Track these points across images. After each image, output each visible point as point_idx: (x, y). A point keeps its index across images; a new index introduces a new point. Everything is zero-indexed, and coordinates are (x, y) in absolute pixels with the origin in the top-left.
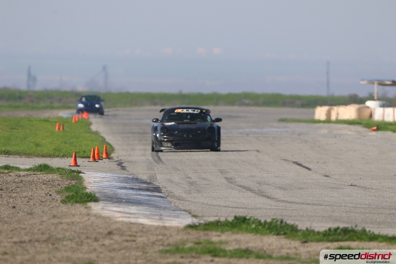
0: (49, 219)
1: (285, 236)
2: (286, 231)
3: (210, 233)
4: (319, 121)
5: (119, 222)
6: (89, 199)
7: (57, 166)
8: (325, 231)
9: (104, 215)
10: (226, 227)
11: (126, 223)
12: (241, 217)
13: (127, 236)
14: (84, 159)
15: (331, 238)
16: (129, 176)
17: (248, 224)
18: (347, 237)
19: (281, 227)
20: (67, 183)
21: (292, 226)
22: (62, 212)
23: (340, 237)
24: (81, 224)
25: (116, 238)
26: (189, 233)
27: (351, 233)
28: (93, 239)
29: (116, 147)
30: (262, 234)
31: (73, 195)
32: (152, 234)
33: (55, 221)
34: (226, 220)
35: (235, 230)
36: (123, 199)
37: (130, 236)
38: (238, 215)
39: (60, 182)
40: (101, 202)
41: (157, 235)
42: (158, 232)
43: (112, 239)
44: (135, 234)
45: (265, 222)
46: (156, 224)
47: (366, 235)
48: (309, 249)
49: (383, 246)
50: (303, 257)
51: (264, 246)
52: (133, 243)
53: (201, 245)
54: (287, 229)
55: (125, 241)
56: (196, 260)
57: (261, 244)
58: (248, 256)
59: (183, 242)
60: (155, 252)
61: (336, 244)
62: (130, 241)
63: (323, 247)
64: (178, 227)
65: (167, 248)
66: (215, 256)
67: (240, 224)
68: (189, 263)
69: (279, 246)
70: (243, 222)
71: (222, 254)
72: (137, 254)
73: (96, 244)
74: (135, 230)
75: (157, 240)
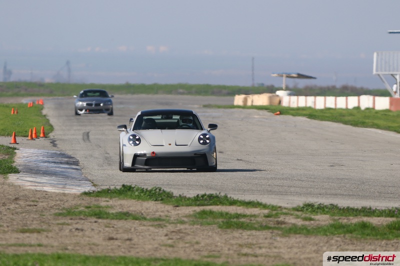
1: (161, 202)
2: (163, 197)
3: (100, 198)
5: (27, 190)
6: (10, 170)
8: (194, 197)
9: (16, 184)
10: (115, 194)
11: (33, 191)
12: (127, 186)
13: (31, 201)
15: (198, 203)
17: (133, 191)
18: (211, 202)
19: (159, 194)
21: (168, 193)
23: (206, 202)
25: (21, 203)
26: (83, 199)
27: (215, 199)
30: (143, 200)
32: (52, 200)
34: (115, 187)
35: (121, 197)
37: (33, 201)
38: (125, 184)
40: (21, 173)
41: (57, 201)
42: (57, 199)
43: (17, 204)
44: (38, 200)
45: (147, 189)
46: (57, 191)
47: (227, 200)
48: (179, 212)
49: (240, 210)
50: (172, 219)
51: (142, 209)
52: (35, 207)
53: (90, 209)
54: (164, 196)
55: (28, 205)
56: (83, 221)
57: (141, 208)
58: (127, 217)
59: (76, 206)
60: (51, 215)
61: (202, 208)
62: (33, 206)
63: (191, 210)
64: (75, 194)
65: (61, 212)
66: (99, 218)
67: (126, 191)
68: (76, 224)
69: (154, 210)
70: (129, 190)
71: (105, 216)
72: (35, 216)
73: (3, 208)
74: (38, 196)
75: (55, 205)
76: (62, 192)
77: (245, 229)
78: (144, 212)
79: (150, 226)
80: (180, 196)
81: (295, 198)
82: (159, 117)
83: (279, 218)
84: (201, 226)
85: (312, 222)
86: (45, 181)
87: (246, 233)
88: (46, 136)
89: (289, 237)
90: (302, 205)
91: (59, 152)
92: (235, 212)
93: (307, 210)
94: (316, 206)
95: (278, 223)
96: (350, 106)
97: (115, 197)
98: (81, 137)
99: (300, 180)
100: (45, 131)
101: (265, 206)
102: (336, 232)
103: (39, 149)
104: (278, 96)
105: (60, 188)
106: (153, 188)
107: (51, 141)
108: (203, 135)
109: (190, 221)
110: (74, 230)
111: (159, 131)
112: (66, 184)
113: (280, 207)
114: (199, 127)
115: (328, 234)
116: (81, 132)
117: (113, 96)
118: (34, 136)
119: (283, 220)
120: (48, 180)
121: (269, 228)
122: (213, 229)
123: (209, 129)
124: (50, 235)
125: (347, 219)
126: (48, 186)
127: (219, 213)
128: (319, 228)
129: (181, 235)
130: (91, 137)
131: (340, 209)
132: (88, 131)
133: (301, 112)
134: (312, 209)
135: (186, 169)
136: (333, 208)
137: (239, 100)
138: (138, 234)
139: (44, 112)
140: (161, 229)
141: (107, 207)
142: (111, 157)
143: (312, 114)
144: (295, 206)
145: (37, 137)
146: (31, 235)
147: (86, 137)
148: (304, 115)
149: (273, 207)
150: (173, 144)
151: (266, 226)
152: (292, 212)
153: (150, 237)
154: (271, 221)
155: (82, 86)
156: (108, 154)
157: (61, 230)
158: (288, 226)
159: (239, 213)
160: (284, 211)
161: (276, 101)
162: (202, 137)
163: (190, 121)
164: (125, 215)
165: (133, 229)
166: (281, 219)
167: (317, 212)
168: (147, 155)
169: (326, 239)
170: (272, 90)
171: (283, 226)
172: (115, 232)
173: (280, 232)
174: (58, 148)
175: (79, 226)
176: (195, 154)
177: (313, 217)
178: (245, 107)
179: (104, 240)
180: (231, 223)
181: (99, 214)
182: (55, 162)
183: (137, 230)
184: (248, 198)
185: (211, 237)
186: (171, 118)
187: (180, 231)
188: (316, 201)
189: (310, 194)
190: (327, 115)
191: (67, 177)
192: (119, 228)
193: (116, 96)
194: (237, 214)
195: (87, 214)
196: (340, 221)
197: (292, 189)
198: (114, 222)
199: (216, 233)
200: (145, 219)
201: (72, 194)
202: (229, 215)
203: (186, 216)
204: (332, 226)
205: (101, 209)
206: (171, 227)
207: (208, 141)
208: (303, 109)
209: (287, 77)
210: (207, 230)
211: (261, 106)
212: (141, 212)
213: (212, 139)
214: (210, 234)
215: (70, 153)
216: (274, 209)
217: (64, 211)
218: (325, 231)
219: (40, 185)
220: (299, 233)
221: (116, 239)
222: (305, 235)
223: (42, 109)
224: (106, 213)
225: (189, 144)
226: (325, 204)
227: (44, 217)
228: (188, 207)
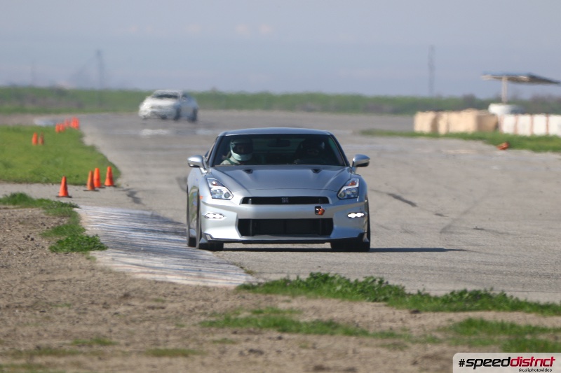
0: (35, 275)
1: (386, 303)
2: (388, 296)
3: (273, 296)
4: (421, 135)
5: (138, 280)
7: (40, 197)
8: (446, 295)
9: (115, 269)
10: (299, 289)
11: (150, 282)
12: (320, 274)
13: (151, 300)
14: (77, 187)
15: (455, 306)
16: (145, 213)
17: (331, 284)
18: (478, 305)
19: (380, 290)
20: (55, 221)
21: (397, 289)
22: (52, 265)
23: (468, 305)
24: (82, 283)
25: (136, 303)
26: (244, 297)
27: (485, 299)
28: (101, 306)
29: (123, 169)
30: (353, 300)
31: (67, 239)
32: (189, 299)
33: (44, 277)
34: (298, 277)
35: (311, 294)
36: (141, 246)
37: (156, 300)
39: (44, 221)
40: (109, 250)
41: (197, 300)
42: (197, 296)
43: (129, 305)
44: (163, 298)
45: (356, 281)
47: (507, 302)
51: (356, 317)
52: (161, 311)
53: (262, 315)
54: (390, 292)
55: (149, 307)
56: (256, 336)
57: (352, 315)
59: (235, 311)
60: (195, 325)
63: (443, 319)
65: (212, 319)
66: (284, 332)
67: (319, 284)
69: (377, 318)
70: (324, 281)
71: (294, 328)
72: (168, 328)
73: (105, 312)
74: (163, 292)
75: (196, 307)
76: (201, 284)
78: (360, 321)
80: (419, 293)
92: (525, 323)
97: (301, 294)
106: (368, 279)
109: (448, 339)
110: (246, 352)
129: (442, 363)
141: (292, 311)
159: (533, 325)
164: (328, 327)
175: (253, 346)
194: (530, 326)
195: (260, 323)
201: (222, 289)
202: (515, 329)
212: (354, 322)
227: (183, 328)
228: (436, 314)
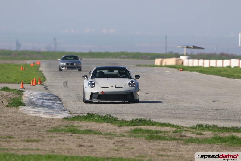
1: (111, 123)
3: (74, 121)
5: (30, 116)
6: (20, 104)
8: (131, 120)
9: (23, 113)
10: (83, 119)
11: (34, 117)
12: (91, 114)
13: (32, 123)
15: (133, 124)
17: (94, 117)
18: (141, 123)
19: (110, 119)
20: (15, 96)
21: (115, 118)
23: (138, 124)
24: (11, 117)
25: (27, 124)
26: (64, 122)
27: (143, 122)
28: (15, 125)
30: (100, 122)
32: (45, 122)
34: (83, 115)
35: (87, 120)
37: (34, 123)
38: (89, 113)
41: (48, 123)
42: (48, 121)
43: (24, 125)
44: (37, 122)
45: (102, 116)
46: (48, 117)
47: (151, 122)
48: (122, 130)
49: (158, 128)
50: (117, 134)
51: (100, 128)
52: (35, 126)
53: (68, 128)
54: (113, 120)
55: (31, 125)
56: (64, 135)
57: (98, 127)
58: (90, 133)
59: (60, 126)
60: (44, 131)
61: (135, 127)
62: (33, 126)
63: (129, 129)
64: (59, 119)
65: (51, 129)
66: (74, 133)
67: (90, 117)
68: (60, 137)
69: (107, 128)
70: (92, 116)
71: (77, 132)
72: (35, 132)
73: (16, 127)
74: (37, 120)
75: (47, 125)
76: (51, 117)
77: (161, 140)
78: (101, 130)
79: (104, 138)
80: (122, 120)
81: (192, 121)
82: (106, 71)
83: (182, 133)
84: (135, 138)
85: (202, 136)
86: (41, 111)
87: (162, 142)
88: (42, 84)
89: (188, 145)
90: (195, 126)
91: (49, 93)
92: (156, 130)
93: (199, 128)
94: (204, 126)
95: (181, 136)
96: (225, 65)
97: (83, 121)
98: (62, 84)
99: (194, 110)
100: (41, 81)
101: (173, 126)
102: (216, 142)
103: (37, 91)
104: (181, 59)
105: (50, 115)
106: (106, 115)
107: (45, 86)
108: (131, 81)
109: (128, 135)
110: (58, 140)
111: (106, 79)
112: (53, 113)
113: (182, 127)
114: (130, 77)
115: (212, 143)
116: (63, 81)
117: (81, 60)
118: (34, 83)
119: (184, 134)
120: (43, 110)
121: (176, 139)
122: (142, 140)
123: (135, 78)
124: (44, 143)
125: (223, 134)
126: (43, 114)
127: (146, 130)
128: (206, 139)
129: (123, 143)
130: (69, 84)
131: (219, 128)
132: (67, 81)
133: (195, 69)
134: (202, 128)
135: (121, 101)
136: (214, 127)
137: (157, 62)
138: (97, 143)
139: (41, 69)
140: (111, 140)
141: (78, 126)
142: (80, 96)
143: (202, 70)
144: (191, 126)
145: (36, 84)
146: (32, 143)
147: (65, 84)
148: (197, 71)
149: (178, 126)
150: (114, 87)
151: (174, 138)
152: (190, 130)
153: (104, 145)
154: (177, 135)
155: (63, 53)
156: (79, 94)
157: (50, 140)
158: (187, 138)
159: (158, 130)
160: (185, 129)
161: (180, 62)
162: (131, 82)
163: (124, 73)
164: (89, 132)
165: (94, 140)
166: (183, 134)
167: (205, 130)
168: (99, 93)
169: (210, 146)
170: (177, 56)
171: (184, 138)
172: (83, 142)
173: (182, 142)
174: (49, 91)
175: (61, 138)
176: (127, 93)
177: (202, 133)
178: (161, 66)
179: (76, 146)
180: (153, 136)
181: (74, 131)
182: (47, 99)
183: (96, 140)
184: (163, 121)
185: (141, 145)
186: (113, 72)
187: (122, 141)
188: (204, 123)
189: (201, 119)
190: (211, 71)
191: (54, 108)
192: (85, 139)
193: (83, 59)
194: (157, 131)
195: (66, 130)
196: (219, 135)
197: (190, 116)
198: (82, 135)
199: (144, 142)
200: (101, 134)
201: (57, 119)
202: (151, 132)
203: (126, 132)
204: (214, 138)
205: (75, 128)
206: (117, 139)
207: (134, 85)
208: (197, 67)
209: (186, 48)
210: (138, 140)
211: (171, 65)
212: (98, 130)
213: (137, 84)
214: (140, 143)
215: (56, 94)
216: (179, 128)
217: (53, 129)
218: (210, 141)
219: (38, 113)
220: (194, 143)
221: (84, 146)
222: (197, 143)
223: (39, 67)
224: (77, 130)
225: (123, 87)
226: (210, 125)
227: (40, 132)
228: (127, 127)
